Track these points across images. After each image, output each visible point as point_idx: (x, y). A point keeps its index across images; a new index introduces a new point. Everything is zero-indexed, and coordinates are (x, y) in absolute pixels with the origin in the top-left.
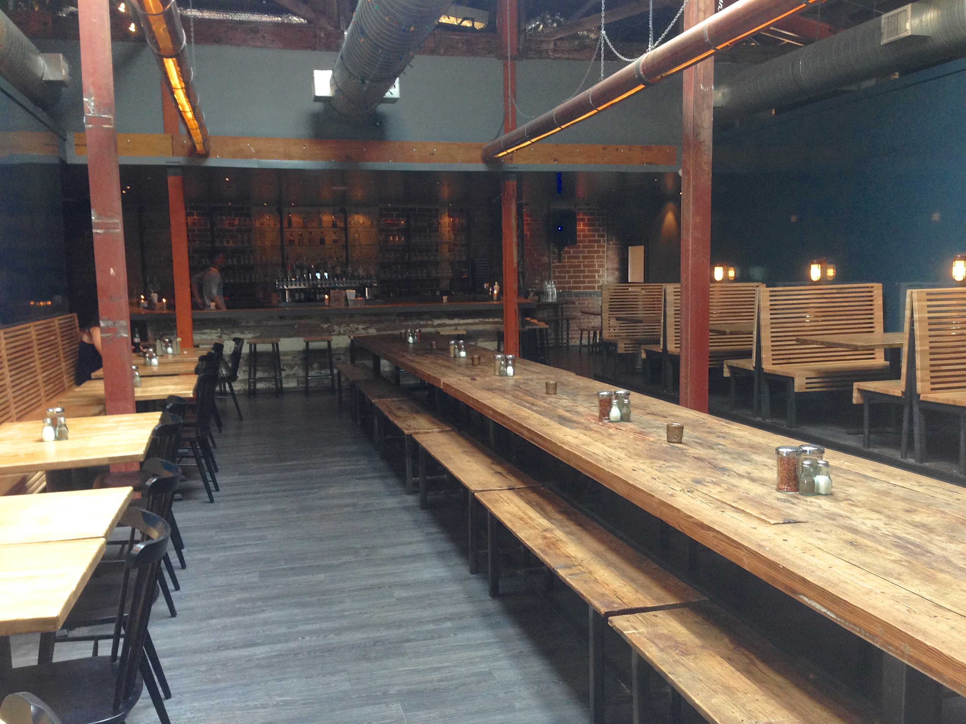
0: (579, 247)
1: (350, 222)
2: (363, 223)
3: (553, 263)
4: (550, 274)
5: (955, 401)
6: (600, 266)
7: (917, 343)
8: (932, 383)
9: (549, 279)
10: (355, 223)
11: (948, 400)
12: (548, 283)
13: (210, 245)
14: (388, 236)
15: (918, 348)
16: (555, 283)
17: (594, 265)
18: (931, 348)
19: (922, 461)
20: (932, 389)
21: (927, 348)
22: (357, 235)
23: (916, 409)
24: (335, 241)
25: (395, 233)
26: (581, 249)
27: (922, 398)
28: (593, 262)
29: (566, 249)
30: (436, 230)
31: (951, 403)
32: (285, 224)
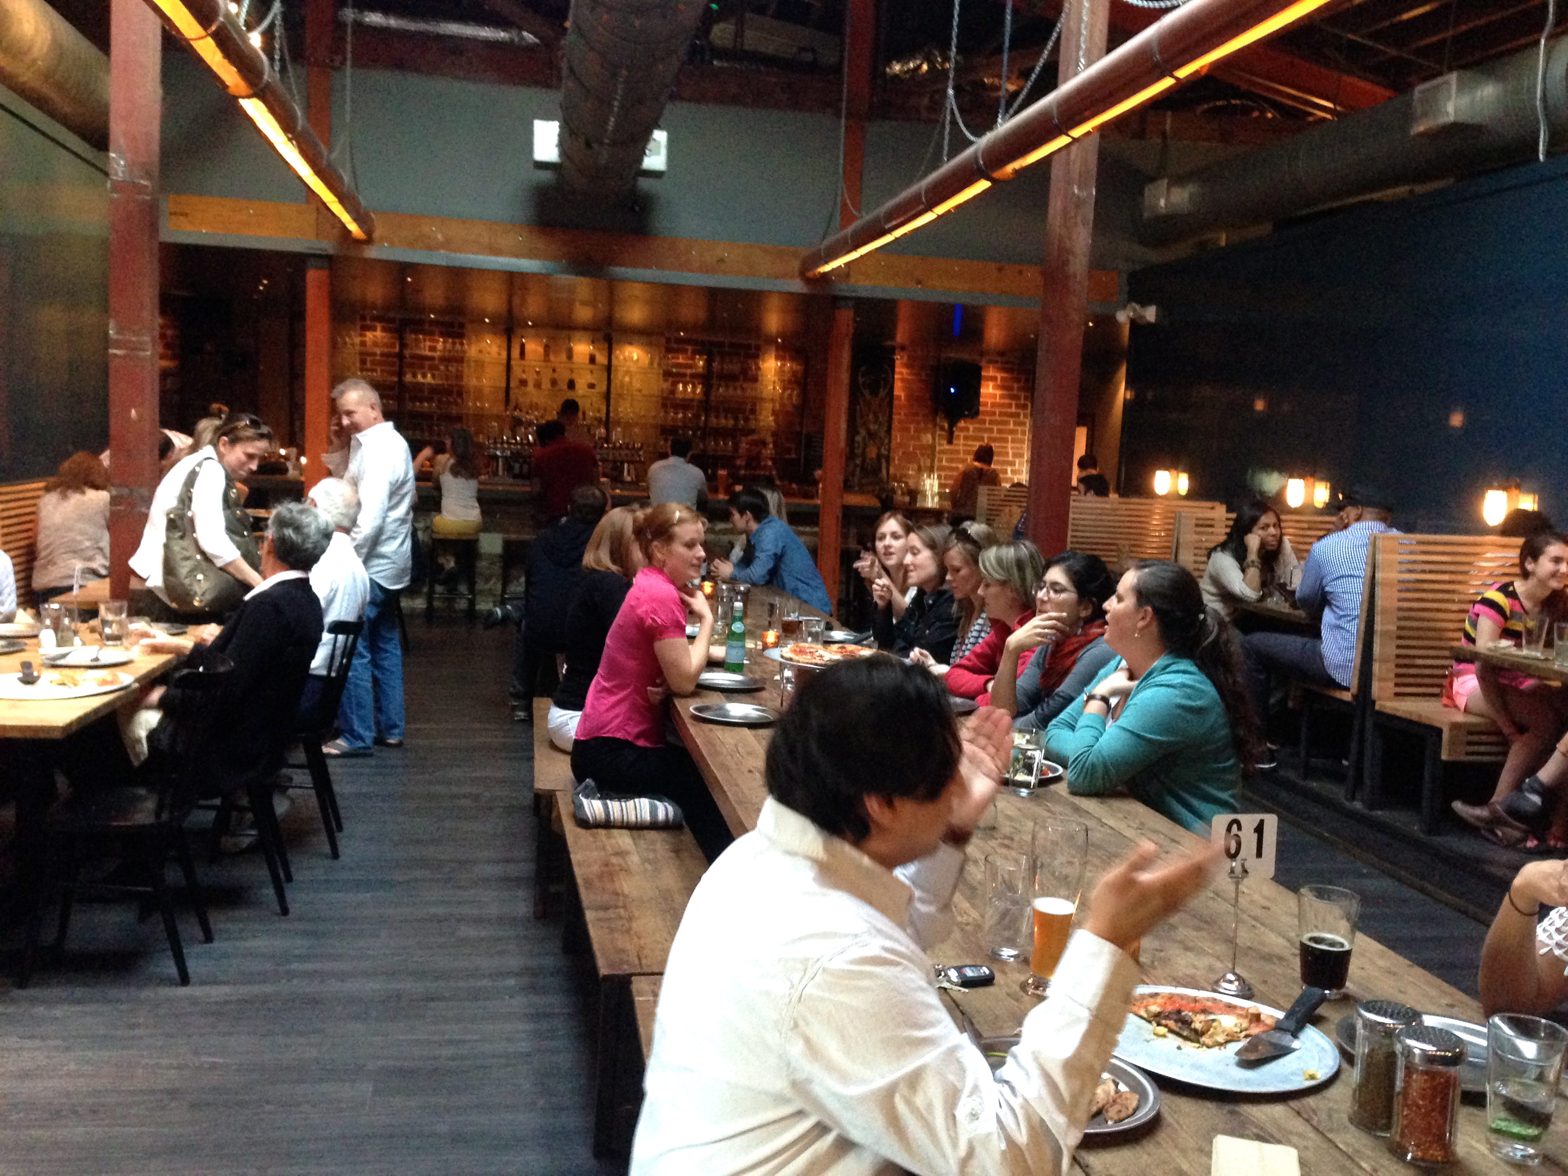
0: (984, 422)
1: (617, 358)
2: (638, 360)
3: (940, 445)
4: (933, 461)
5: (1420, 716)
6: (1015, 455)
7: (1378, 618)
8: (1397, 685)
9: (931, 470)
10: (625, 359)
11: (1411, 713)
12: (929, 477)
13: (396, 379)
14: (675, 384)
15: (1378, 627)
16: (939, 477)
17: (1007, 454)
18: (1399, 628)
19: (1371, 808)
20: (1397, 694)
21: (1393, 628)
22: (627, 379)
23: (1369, 724)
24: (592, 386)
25: (688, 379)
26: (987, 425)
27: (1377, 707)
28: (1006, 447)
29: (962, 424)
30: (755, 379)
31: (1415, 718)
32: (516, 353)
